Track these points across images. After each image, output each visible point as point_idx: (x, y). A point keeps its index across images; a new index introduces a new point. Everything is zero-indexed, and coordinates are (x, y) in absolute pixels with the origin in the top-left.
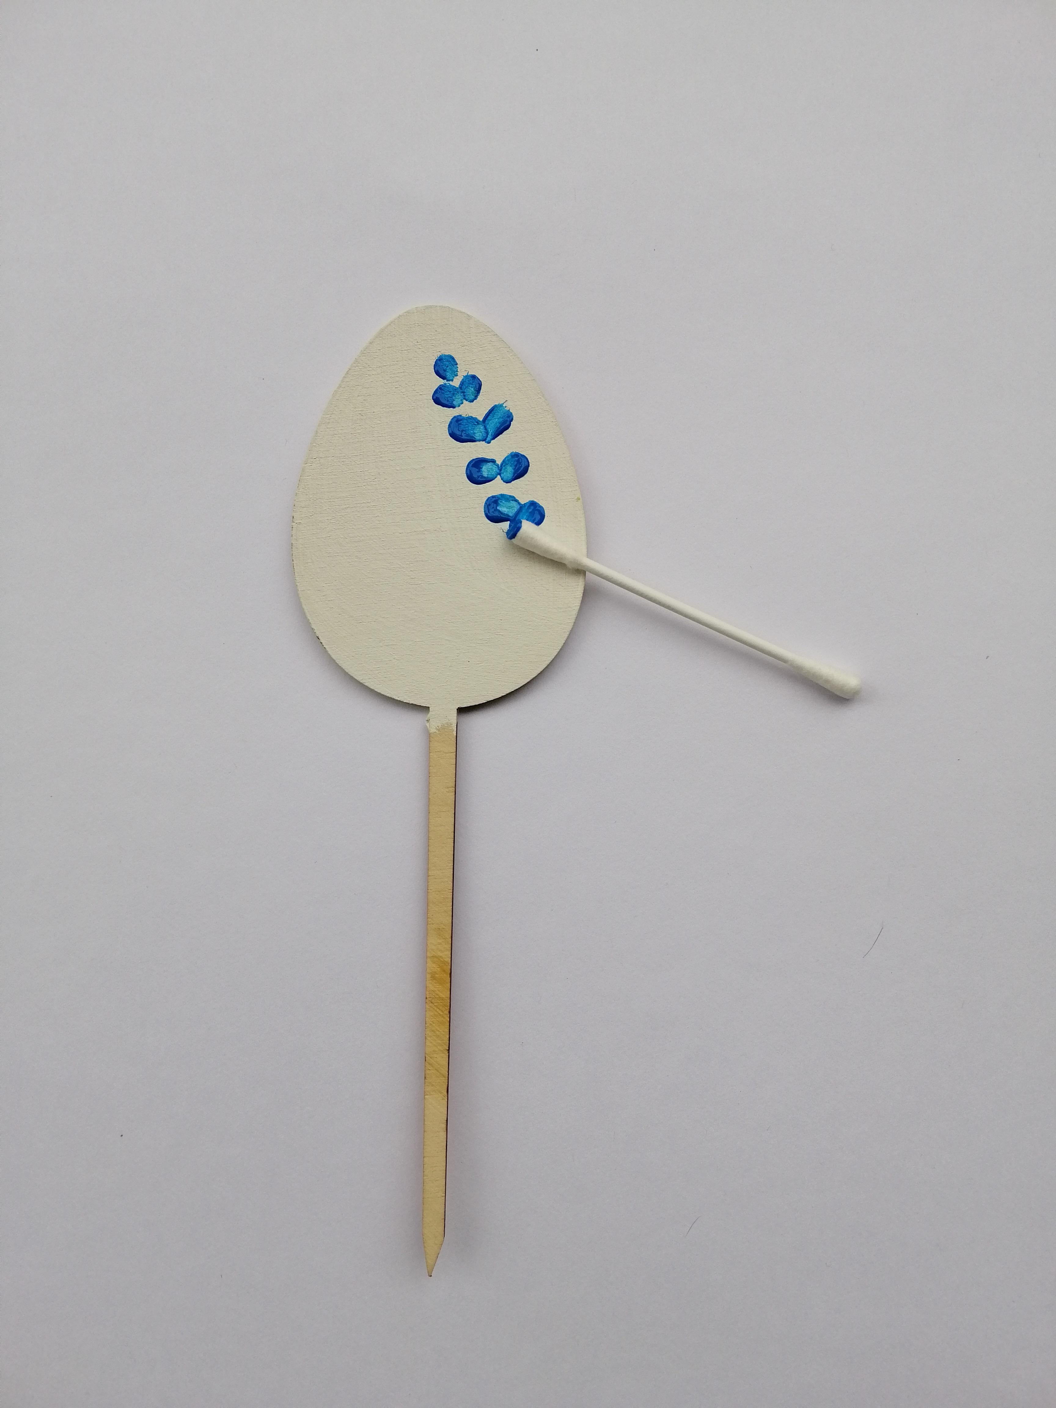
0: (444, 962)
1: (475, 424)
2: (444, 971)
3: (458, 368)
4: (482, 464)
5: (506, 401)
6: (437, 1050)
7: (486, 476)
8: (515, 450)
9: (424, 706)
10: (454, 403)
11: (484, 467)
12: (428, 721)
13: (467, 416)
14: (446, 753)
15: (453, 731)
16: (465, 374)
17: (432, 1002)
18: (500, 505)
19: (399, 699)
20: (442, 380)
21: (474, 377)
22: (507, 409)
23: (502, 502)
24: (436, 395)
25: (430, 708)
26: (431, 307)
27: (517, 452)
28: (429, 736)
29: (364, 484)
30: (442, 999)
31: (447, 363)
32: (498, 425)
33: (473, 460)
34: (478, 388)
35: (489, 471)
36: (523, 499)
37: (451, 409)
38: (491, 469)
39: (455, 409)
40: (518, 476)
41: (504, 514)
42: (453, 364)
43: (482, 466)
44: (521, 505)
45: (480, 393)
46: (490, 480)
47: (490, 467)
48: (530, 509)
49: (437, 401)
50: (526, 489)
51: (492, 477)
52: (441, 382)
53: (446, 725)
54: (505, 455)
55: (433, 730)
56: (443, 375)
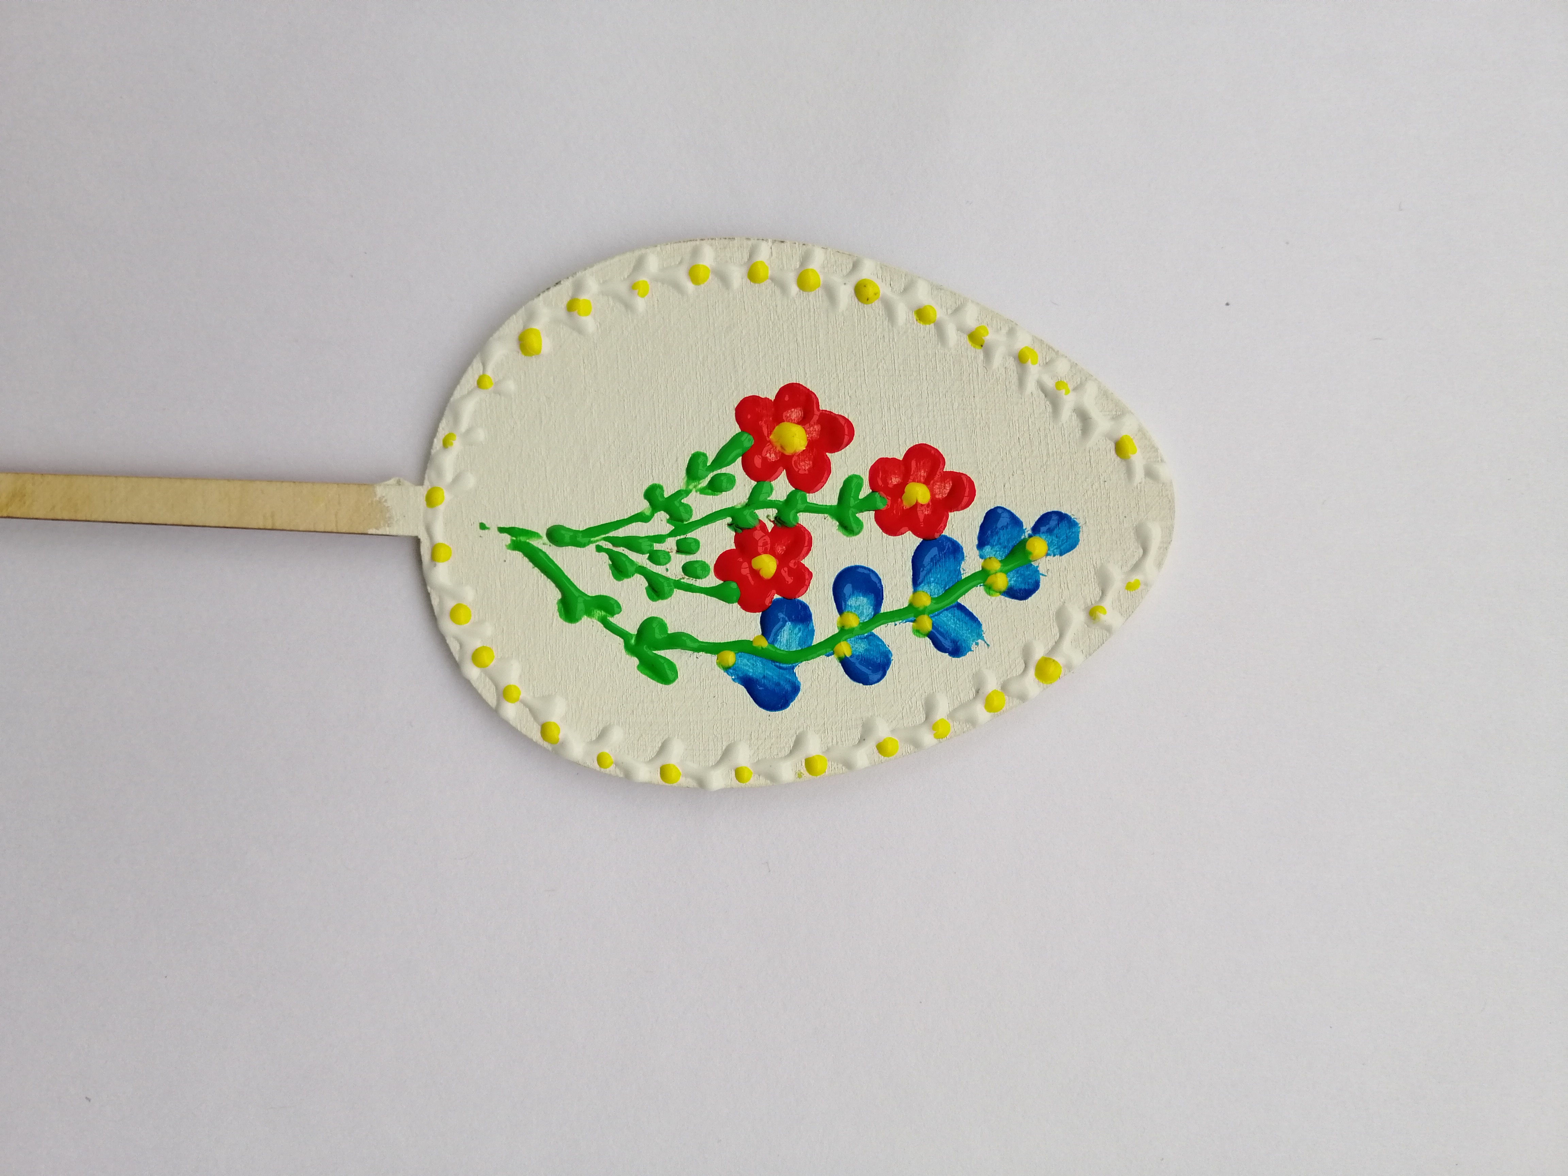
1: (945, 586)
3: (1054, 555)
4: (872, 596)
5: (988, 645)
7: (849, 603)
8: (894, 659)
9: (426, 477)
10: (987, 549)
11: (865, 600)
12: (399, 481)
13: (962, 572)
14: (336, 515)
15: (377, 528)
16: (1042, 570)
18: (795, 627)
20: (1032, 524)
21: (1036, 586)
22: (973, 647)
23: (800, 630)
24: (1005, 515)
25: (421, 487)
26: (1172, 509)
27: (892, 662)
28: (371, 482)
29: (841, 376)
31: (1064, 537)
32: (942, 630)
33: (880, 580)
34: (1012, 593)
35: (857, 608)
36: (804, 672)
37: (976, 542)
38: (862, 613)
39: (975, 548)
40: (845, 663)
41: (776, 635)
42: (1062, 548)
43: (867, 597)
44: (793, 668)
45: (1003, 597)
46: (840, 610)
47: (865, 611)
48: (782, 683)
49: (992, 517)
50: (822, 678)
51: (845, 613)
52: (1028, 524)
53: (387, 515)
54: (887, 642)
55: (380, 490)
56: (1043, 529)
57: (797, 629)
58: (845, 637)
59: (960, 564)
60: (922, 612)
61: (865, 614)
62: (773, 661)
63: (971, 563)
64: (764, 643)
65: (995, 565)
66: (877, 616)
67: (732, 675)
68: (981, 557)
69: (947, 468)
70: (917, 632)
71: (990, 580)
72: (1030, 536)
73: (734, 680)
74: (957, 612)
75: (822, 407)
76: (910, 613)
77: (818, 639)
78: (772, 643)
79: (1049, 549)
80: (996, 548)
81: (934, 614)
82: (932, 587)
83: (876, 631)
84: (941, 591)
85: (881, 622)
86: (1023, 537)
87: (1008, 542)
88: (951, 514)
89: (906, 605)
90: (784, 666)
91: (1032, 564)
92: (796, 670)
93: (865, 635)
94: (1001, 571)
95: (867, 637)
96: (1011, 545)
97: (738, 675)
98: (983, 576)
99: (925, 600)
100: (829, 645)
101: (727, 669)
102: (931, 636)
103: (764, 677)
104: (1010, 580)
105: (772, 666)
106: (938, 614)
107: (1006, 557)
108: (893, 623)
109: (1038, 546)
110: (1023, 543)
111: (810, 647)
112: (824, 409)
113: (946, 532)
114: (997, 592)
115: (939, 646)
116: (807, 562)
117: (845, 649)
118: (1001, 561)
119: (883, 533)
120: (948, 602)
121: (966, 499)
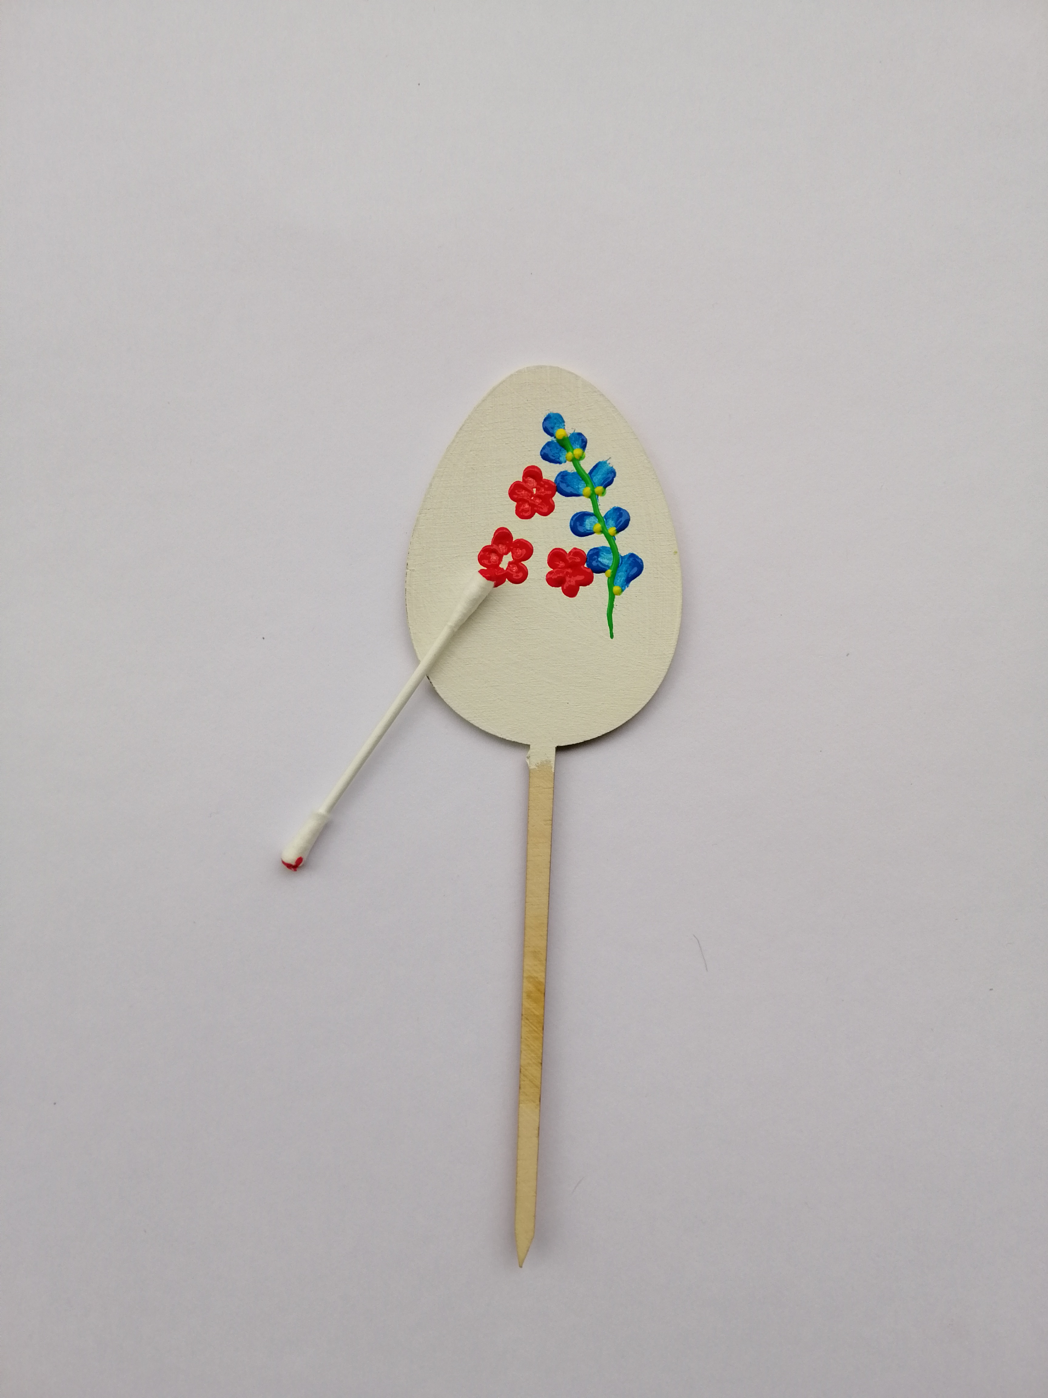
0: (540, 983)
1: (580, 480)
2: (539, 990)
3: (565, 425)
4: (585, 517)
5: (610, 458)
6: (530, 1062)
7: (589, 529)
8: (617, 505)
9: (525, 743)
10: (561, 459)
11: (587, 520)
12: (528, 758)
13: (573, 472)
14: (545, 788)
15: (552, 768)
16: (572, 432)
17: (527, 1019)
18: (601, 556)
19: (502, 737)
20: (549, 437)
21: (580, 434)
22: (611, 465)
23: (602, 554)
24: (544, 451)
25: (531, 746)
26: (541, 367)
27: (619, 506)
28: (528, 772)
29: (475, 534)
30: (537, 1016)
31: (555, 420)
32: (602, 481)
33: (577, 514)
34: (584, 446)
35: (591, 525)
36: (623, 552)
37: (558, 465)
38: (594, 522)
39: (561, 465)
40: (619, 530)
41: (605, 565)
42: (561, 421)
43: (586, 519)
44: (622, 557)
45: (586, 451)
46: (592, 533)
47: (593, 521)
48: (629, 562)
49: (545, 457)
50: (626, 542)
51: (594, 530)
52: (549, 439)
53: (545, 762)
54: (608, 509)
55: (532, 767)
56: (551, 431)
57: (602, 555)
58: (606, 531)
59: (569, 473)
60: (593, 492)
61: (594, 520)
62: (618, 567)
63: (568, 467)
64: (609, 571)
65: (569, 455)
66: (595, 514)
67: (625, 588)
68: (565, 462)
69: (521, 480)
70: (603, 494)
71: (577, 457)
72: (555, 437)
73: (628, 587)
74: (593, 474)
75: (490, 544)
76: (593, 497)
77: (607, 544)
78: (609, 567)
79: (562, 428)
80: (561, 454)
81: (594, 486)
82: (580, 487)
83: (603, 516)
84: (583, 482)
85: (598, 512)
86: (556, 441)
87: (557, 448)
88: (544, 478)
89: (590, 499)
90: (620, 561)
91: (570, 437)
92: (623, 555)
93: (605, 520)
94: (573, 452)
95: (606, 519)
96: (559, 447)
97: (625, 585)
98: (575, 461)
99: (587, 490)
100: (610, 538)
101: (623, 590)
102: (605, 487)
103: (626, 571)
104: (577, 447)
105: (620, 568)
106: (595, 483)
107: (565, 449)
108: (599, 506)
109: (560, 433)
110: (559, 441)
111: (611, 548)
112: (491, 543)
113: (553, 480)
114: (583, 454)
115: (610, 483)
116: (568, 551)
117: (612, 530)
118: (568, 451)
119: (554, 511)
120: (588, 479)
121: (536, 470)
